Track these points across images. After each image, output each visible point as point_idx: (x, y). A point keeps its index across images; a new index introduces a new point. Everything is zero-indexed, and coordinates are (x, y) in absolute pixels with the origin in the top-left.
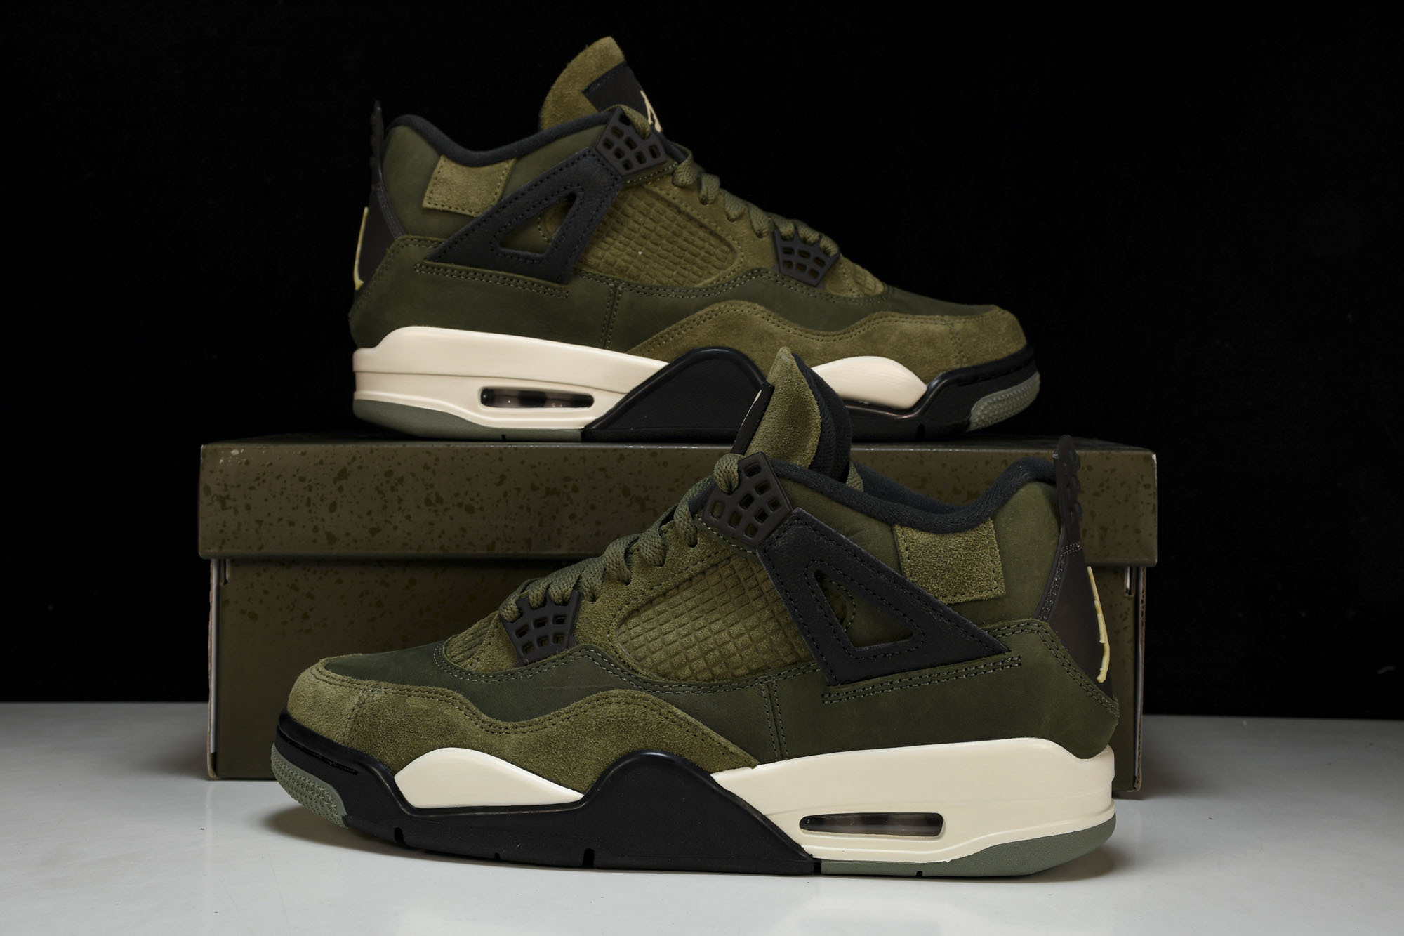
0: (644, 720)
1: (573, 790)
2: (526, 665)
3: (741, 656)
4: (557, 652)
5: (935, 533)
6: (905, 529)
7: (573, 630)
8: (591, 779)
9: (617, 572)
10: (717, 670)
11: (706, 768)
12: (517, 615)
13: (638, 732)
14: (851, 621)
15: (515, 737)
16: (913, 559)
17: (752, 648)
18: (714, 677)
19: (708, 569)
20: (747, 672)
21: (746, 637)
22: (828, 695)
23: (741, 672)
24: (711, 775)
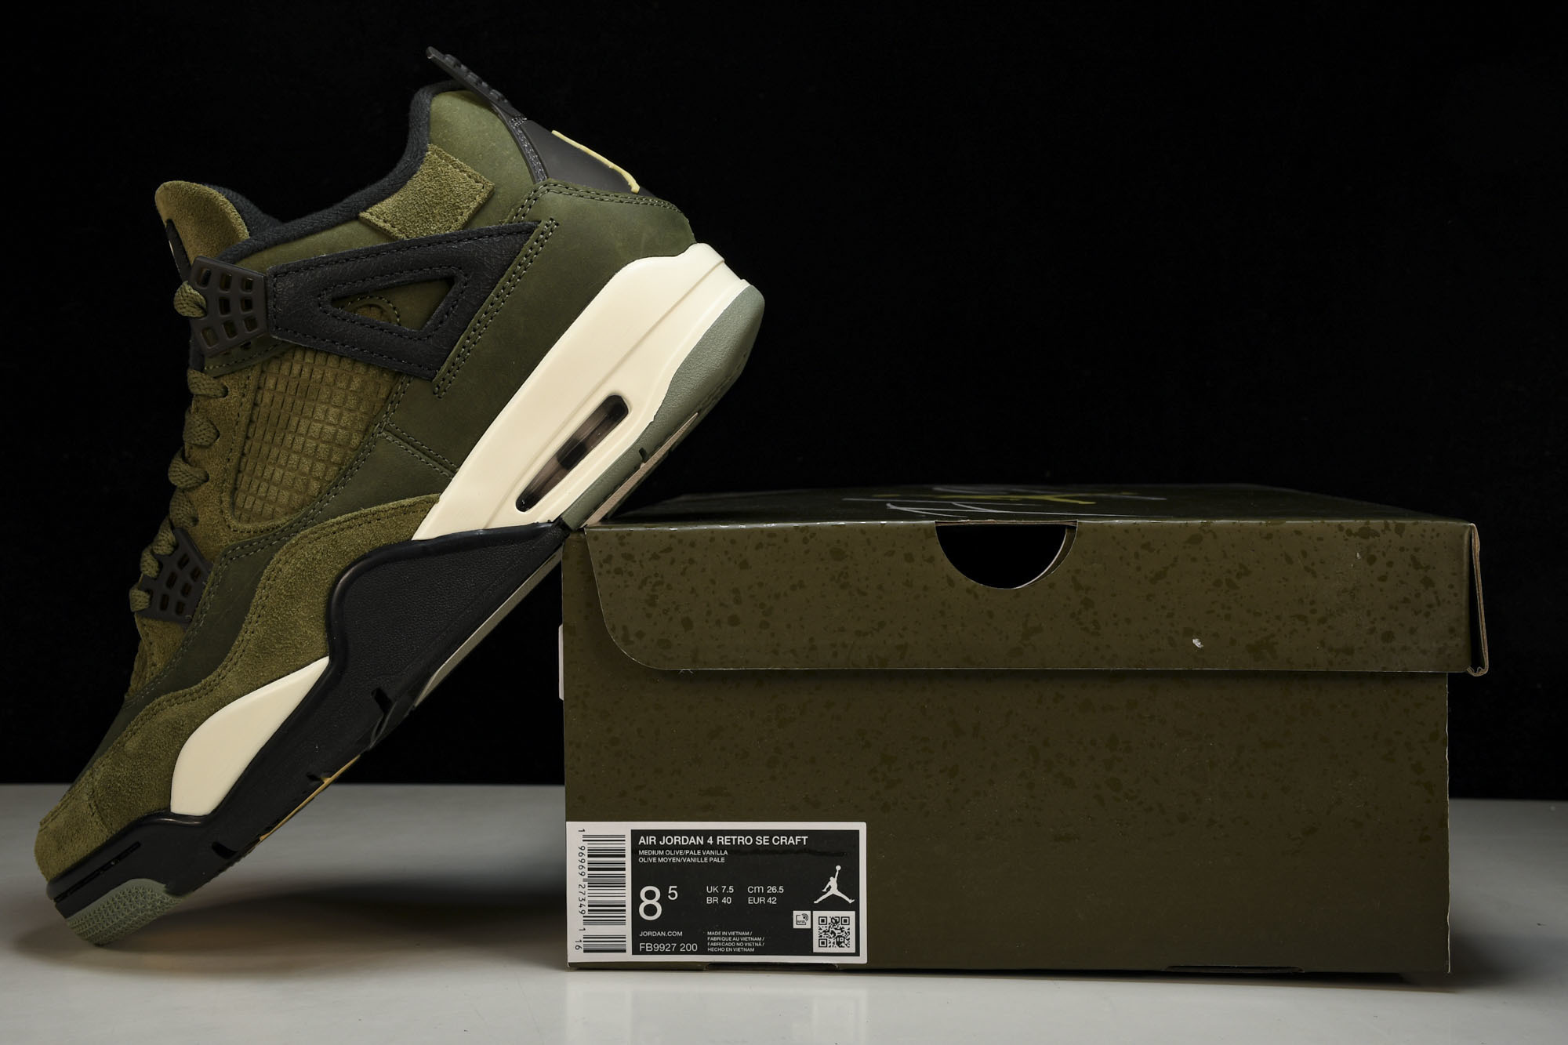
0: (318, 552)
1: (316, 660)
2: (192, 620)
3: (342, 428)
4: (204, 583)
5: (396, 192)
6: (370, 210)
7: (201, 556)
8: (319, 637)
10: (336, 458)
11: (402, 538)
12: (148, 597)
13: (323, 565)
14: (398, 317)
15: (229, 674)
16: (398, 224)
17: (345, 413)
18: (340, 465)
19: (255, 395)
20: (361, 436)
21: (333, 410)
22: (437, 388)
23: (356, 440)
24: (413, 539)
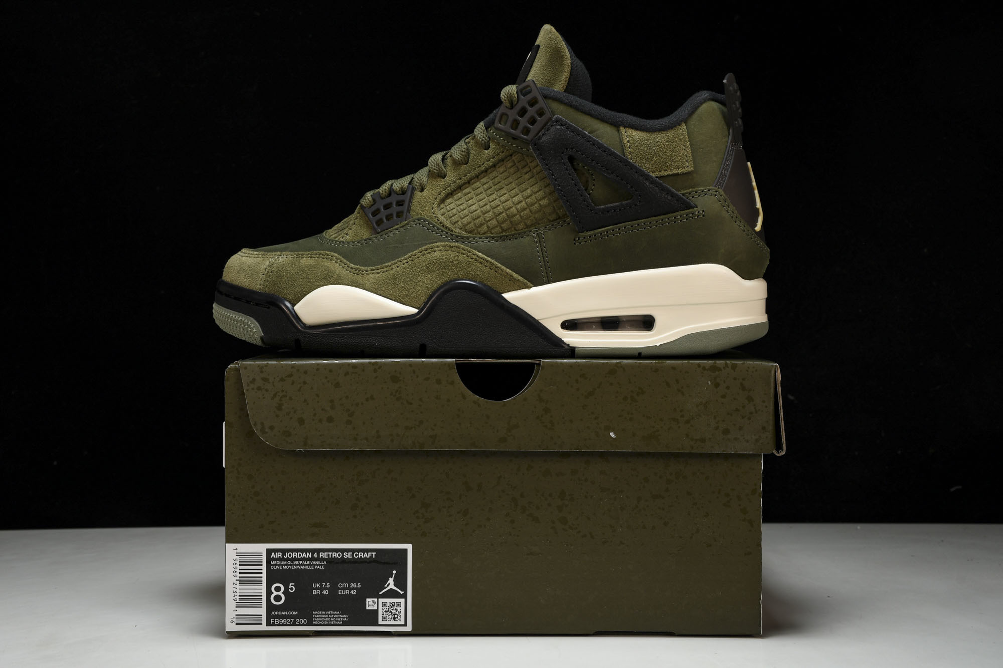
0: (457, 260)
1: (412, 307)
2: (379, 233)
3: (520, 216)
4: (399, 223)
5: (647, 132)
6: (627, 129)
7: (409, 210)
8: (424, 297)
9: (437, 170)
10: (505, 226)
11: (498, 290)
12: (372, 203)
13: (453, 268)
14: (592, 190)
15: (372, 276)
16: (632, 148)
17: (528, 210)
18: (503, 231)
19: (498, 163)
20: (525, 227)
21: (523, 204)
22: (578, 239)
23: (521, 226)
24: (502, 295)
